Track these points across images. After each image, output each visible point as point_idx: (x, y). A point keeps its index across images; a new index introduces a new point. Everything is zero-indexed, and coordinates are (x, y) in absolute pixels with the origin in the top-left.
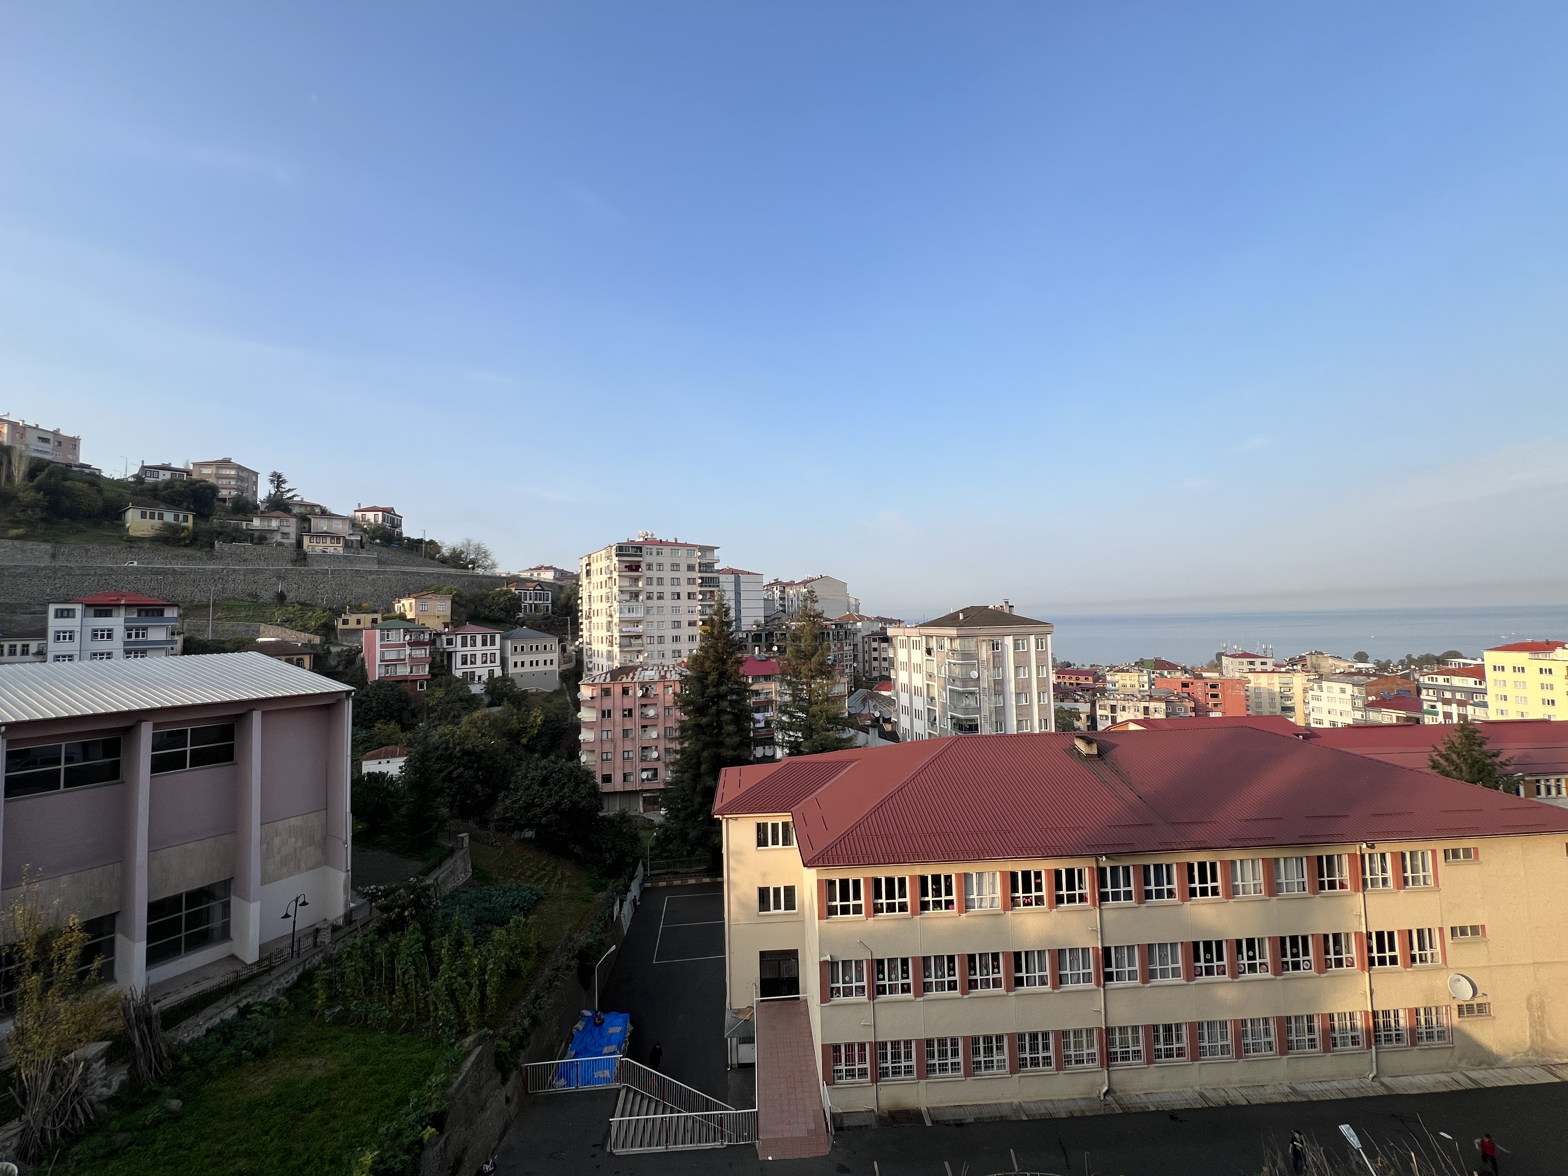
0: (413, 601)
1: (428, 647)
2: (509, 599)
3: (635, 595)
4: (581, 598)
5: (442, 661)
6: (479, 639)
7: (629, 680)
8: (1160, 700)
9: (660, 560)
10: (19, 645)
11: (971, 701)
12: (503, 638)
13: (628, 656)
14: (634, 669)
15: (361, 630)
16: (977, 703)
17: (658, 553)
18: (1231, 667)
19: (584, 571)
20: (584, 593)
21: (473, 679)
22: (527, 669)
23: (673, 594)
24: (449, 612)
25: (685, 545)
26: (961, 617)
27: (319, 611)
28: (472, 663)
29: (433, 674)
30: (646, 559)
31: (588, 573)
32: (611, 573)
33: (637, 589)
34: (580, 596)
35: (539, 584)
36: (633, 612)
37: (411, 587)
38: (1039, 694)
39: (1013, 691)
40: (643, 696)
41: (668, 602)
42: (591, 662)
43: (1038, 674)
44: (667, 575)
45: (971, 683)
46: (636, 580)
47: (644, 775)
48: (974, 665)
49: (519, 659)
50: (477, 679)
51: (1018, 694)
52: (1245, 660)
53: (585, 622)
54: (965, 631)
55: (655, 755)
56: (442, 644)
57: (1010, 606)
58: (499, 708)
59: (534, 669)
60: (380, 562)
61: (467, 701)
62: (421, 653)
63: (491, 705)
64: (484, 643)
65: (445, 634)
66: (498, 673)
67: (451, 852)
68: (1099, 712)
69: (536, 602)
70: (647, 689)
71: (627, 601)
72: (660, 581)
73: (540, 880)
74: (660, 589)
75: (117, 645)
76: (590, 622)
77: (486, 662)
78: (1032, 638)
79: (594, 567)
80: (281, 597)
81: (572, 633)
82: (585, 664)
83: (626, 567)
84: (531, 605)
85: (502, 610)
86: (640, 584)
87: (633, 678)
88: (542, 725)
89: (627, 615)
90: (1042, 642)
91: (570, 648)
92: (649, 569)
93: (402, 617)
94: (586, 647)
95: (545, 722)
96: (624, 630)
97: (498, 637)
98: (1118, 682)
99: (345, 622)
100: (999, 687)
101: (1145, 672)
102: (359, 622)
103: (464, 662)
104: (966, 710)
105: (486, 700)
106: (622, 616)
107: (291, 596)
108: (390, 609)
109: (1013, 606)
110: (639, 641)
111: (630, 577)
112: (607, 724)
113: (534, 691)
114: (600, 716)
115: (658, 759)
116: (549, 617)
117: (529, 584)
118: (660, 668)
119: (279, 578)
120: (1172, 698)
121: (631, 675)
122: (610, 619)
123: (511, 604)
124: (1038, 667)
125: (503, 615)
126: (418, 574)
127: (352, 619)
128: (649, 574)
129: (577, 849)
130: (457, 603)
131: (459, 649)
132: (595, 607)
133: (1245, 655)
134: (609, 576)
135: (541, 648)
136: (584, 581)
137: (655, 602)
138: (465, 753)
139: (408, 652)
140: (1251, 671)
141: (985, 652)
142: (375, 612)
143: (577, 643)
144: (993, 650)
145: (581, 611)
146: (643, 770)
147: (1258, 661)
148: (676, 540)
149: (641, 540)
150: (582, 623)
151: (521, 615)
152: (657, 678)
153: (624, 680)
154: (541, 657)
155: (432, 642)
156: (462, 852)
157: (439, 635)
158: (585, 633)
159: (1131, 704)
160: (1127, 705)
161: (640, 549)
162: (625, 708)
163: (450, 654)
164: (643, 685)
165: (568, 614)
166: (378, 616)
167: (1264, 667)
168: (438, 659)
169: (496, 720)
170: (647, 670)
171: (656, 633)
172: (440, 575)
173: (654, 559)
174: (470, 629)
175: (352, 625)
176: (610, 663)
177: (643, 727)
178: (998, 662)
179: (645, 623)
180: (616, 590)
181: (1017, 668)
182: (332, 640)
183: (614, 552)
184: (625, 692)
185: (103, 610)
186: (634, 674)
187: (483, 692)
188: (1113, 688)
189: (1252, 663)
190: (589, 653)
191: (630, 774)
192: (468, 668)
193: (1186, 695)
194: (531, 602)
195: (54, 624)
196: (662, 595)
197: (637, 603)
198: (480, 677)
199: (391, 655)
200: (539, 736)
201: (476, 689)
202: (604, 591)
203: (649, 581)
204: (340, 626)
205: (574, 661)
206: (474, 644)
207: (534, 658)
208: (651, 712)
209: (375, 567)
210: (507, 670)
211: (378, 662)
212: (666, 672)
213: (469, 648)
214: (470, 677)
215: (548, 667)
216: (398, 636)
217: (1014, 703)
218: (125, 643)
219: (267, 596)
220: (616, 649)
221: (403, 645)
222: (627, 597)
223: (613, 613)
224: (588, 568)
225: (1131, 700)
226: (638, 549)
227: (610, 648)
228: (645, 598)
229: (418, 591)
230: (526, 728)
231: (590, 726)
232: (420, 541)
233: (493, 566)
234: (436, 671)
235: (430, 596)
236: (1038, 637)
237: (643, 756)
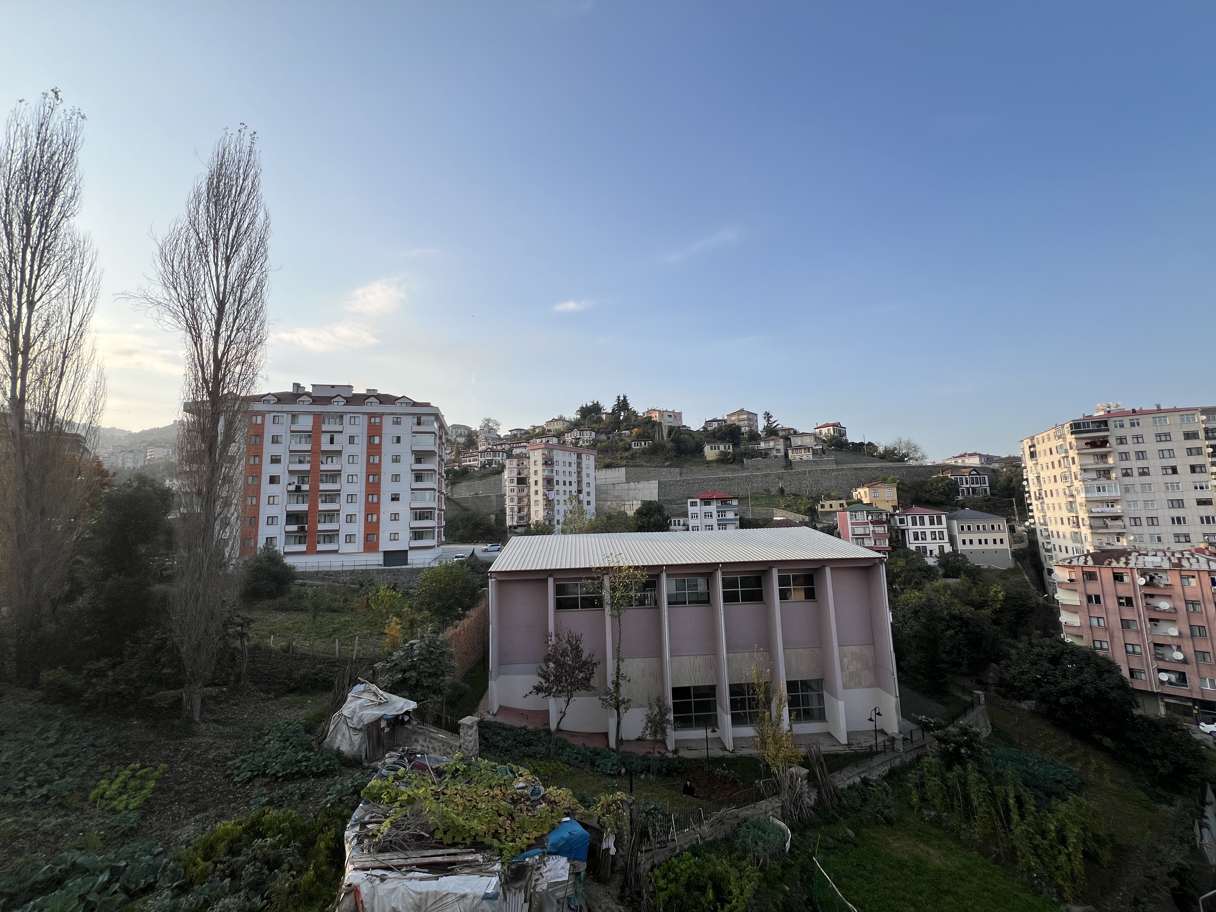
0: (867, 489)
1: (886, 526)
2: (947, 484)
3: (1106, 473)
4: (1027, 480)
5: (897, 536)
6: (927, 519)
7: (1122, 564)
9: (1137, 431)
10: (677, 520)
12: (949, 519)
13: (1105, 539)
14: (1125, 553)
15: (835, 512)
17: (1132, 425)
19: (1027, 453)
20: (1030, 474)
21: (926, 552)
22: (976, 546)
23: (1165, 468)
24: (896, 498)
25: (1175, 410)
27: (805, 500)
28: (922, 539)
29: (894, 548)
30: (1113, 433)
31: (1033, 455)
32: (1066, 451)
33: (1108, 466)
34: (1025, 477)
35: (974, 470)
36: (1104, 490)
37: (862, 479)
40: (1146, 585)
41: (1157, 478)
42: (1049, 543)
44: (1151, 446)
46: (1104, 457)
47: (1164, 677)
49: (967, 537)
50: (928, 553)
53: (1034, 502)
55: (1179, 656)
56: (896, 523)
58: (958, 580)
59: (983, 547)
60: (837, 462)
61: (925, 571)
62: (880, 530)
63: (946, 576)
64: (932, 523)
65: (897, 514)
66: (948, 549)
67: (972, 706)
69: (972, 486)
70: (1152, 578)
71: (1094, 479)
72: (1141, 455)
73: (1072, 761)
74: (1142, 464)
75: (714, 521)
76: (1042, 503)
77: (935, 539)
79: (1039, 448)
80: (782, 491)
81: (1020, 514)
82: (1040, 544)
83: (1086, 444)
84: (968, 489)
85: (941, 493)
86: (1111, 460)
87: (1127, 563)
88: (1004, 601)
89: (1096, 495)
91: (1019, 529)
92: (1121, 443)
93: (860, 502)
94: (1038, 528)
95: (1007, 598)
96: (1093, 510)
97: (944, 518)
99: (823, 506)
102: (831, 506)
103: (916, 538)
105: (941, 572)
106: (1089, 495)
107: (787, 490)
108: (849, 497)
110: (1119, 523)
111: (1095, 455)
112: (1096, 610)
113: (986, 567)
114: (1085, 600)
115: (1185, 661)
116: (990, 500)
117: (964, 470)
118: (1168, 554)
119: (779, 478)
121: (1123, 560)
122: (1071, 499)
123: (950, 489)
125: (943, 498)
126: (866, 469)
127: (827, 504)
128: (1123, 448)
129: (1107, 742)
130: (900, 491)
131: (911, 529)
132: (1046, 487)
134: (1064, 455)
135: (988, 527)
136: (1028, 463)
137: (1136, 479)
138: (953, 617)
139: (871, 529)
142: (840, 499)
143: (1027, 524)
145: (1028, 492)
146: (1160, 671)
148: (1158, 406)
149: (1102, 413)
150: (1031, 504)
151: (960, 498)
152: (1166, 565)
153: (1114, 564)
154: (990, 537)
155: (888, 522)
156: (981, 708)
157: (892, 515)
158: (1037, 514)
161: (1106, 423)
162: (1120, 595)
163: (903, 531)
164: (1143, 573)
165: (1011, 496)
166: (844, 502)
168: (894, 534)
169: (957, 590)
170: (1146, 555)
171: (1143, 514)
172: (883, 468)
173: (1128, 432)
174: (917, 510)
175: (827, 509)
176: (1079, 545)
177: (1151, 620)
179: (1125, 503)
180: (1075, 468)
182: (816, 519)
183: (1067, 429)
184: (1118, 577)
185: (707, 502)
186: (1127, 559)
187: (936, 564)
190: (1045, 534)
191: (1140, 671)
192: (920, 543)
194: (968, 486)
195: (691, 510)
196: (1146, 470)
197: (1109, 482)
198: (931, 551)
199: (860, 530)
200: (1001, 610)
201: (931, 561)
202: (1058, 471)
203: (1124, 456)
204: (820, 509)
205: (1027, 541)
206: (923, 523)
207: (983, 537)
208: (1164, 605)
209: (835, 467)
210: (957, 547)
211: (851, 536)
212: (1179, 559)
213: (918, 526)
214: (922, 552)
215: (999, 546)
216: (861, 517)
218: (718, 520)
219: (774, 491)
220: (1085, 531)
221: (867, 524)
222: (1094, 475)
223: (1074, 493)
224: (1032, 449)
226: (1102, 424)
227: (1076, 530)
228: (1120, 475)
229: (870, 482)
230: (987, 601)
231: (1073, 609)
232: (862, 444)
233: (924, 457)
234: (894, 544)
235: (879, 485)
237: (1156, 654)
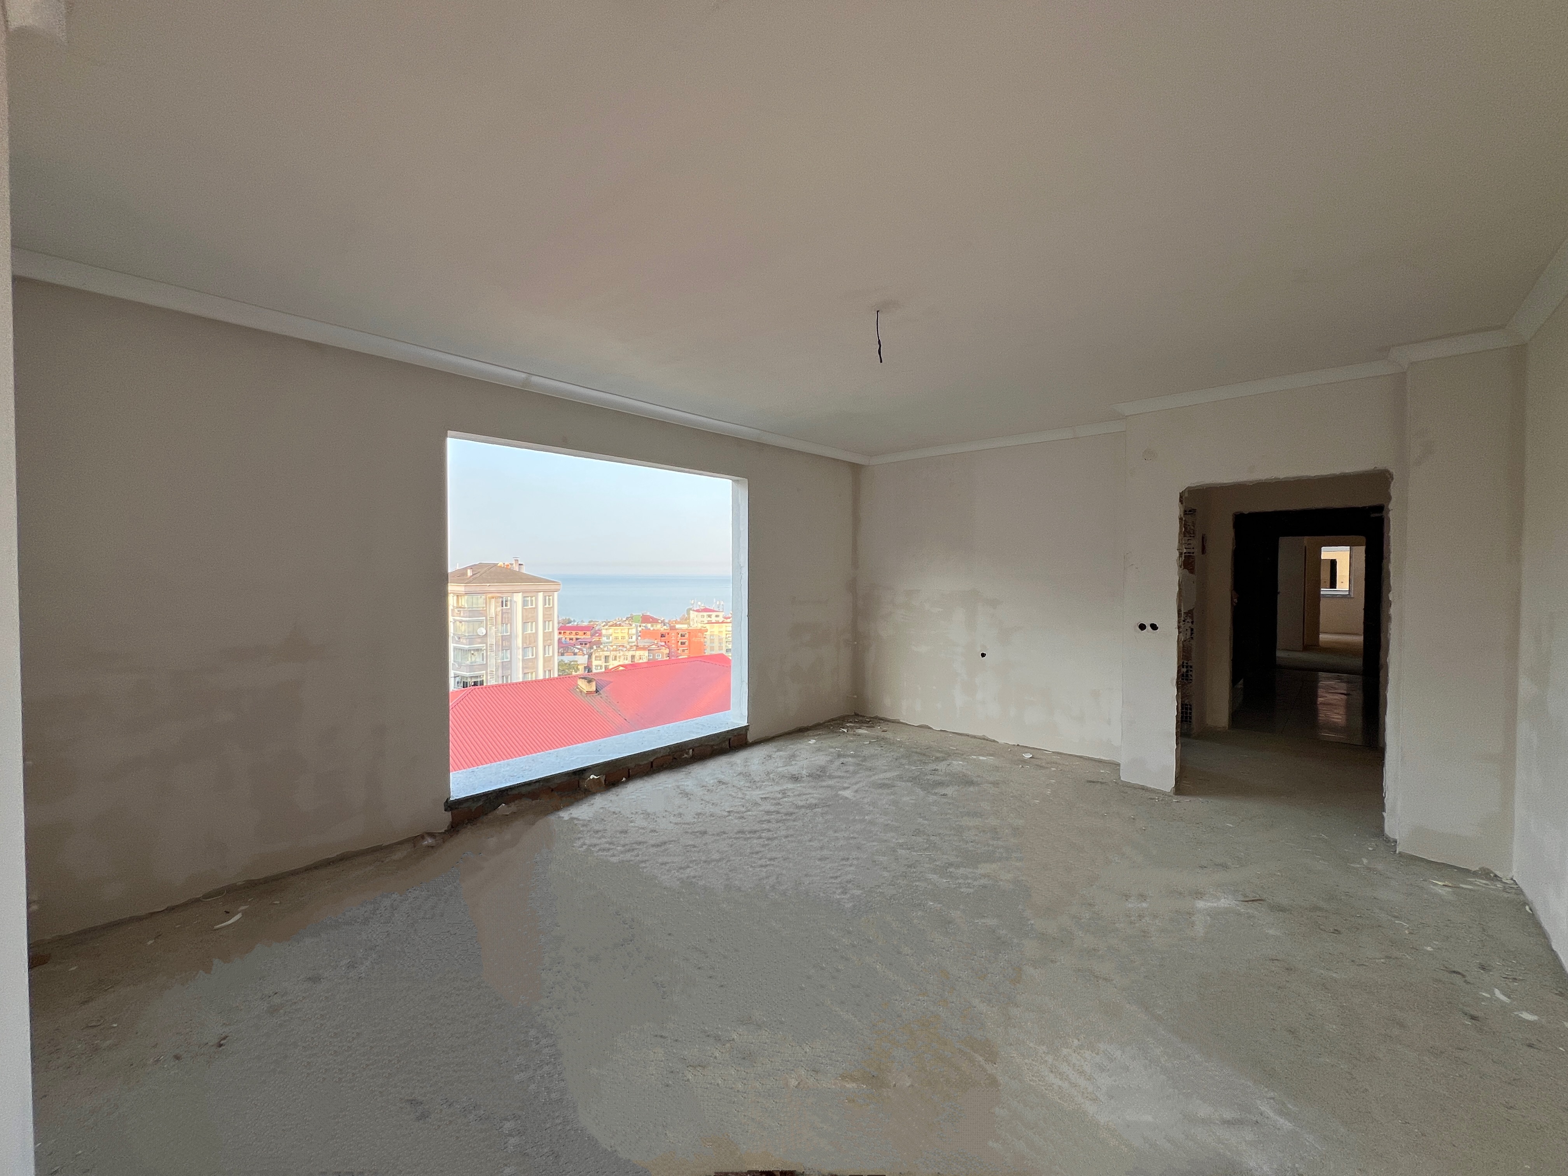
8: (644, 649)
11: (478, 659)
16: (483, 660)
18: (696, 619)
26: (469, 573)
38: (545, 647)
39: (520, 646)
43: (544, 628)
45: (479, 640)
48: (482, 622)
51: (524, 649)
52: (705, 614)
54: (473, 588)
57: (520, 565)
68: (595, 663)
78: (541, 595)
90: (549, 599)
98: (611, 635)
100: (506, 642)
101: (634, 625)
104: (471, 667)
109: (522, 565)
120: (654, 646)
124: (544, 622)
133: (706, 610)
140: (710, 623)
141: (493, 609)
144: (502, 606)
147: (714, 614)
159: (622, 653)
160: (618, 655)
167: (717, 619)
178: (506, 618)
181: (524, 623)
188: (608, 641)
189: (710, 616)
193: (663, 644)
217: (520, 657)
225: (622, 650)
236: (546, 594)
